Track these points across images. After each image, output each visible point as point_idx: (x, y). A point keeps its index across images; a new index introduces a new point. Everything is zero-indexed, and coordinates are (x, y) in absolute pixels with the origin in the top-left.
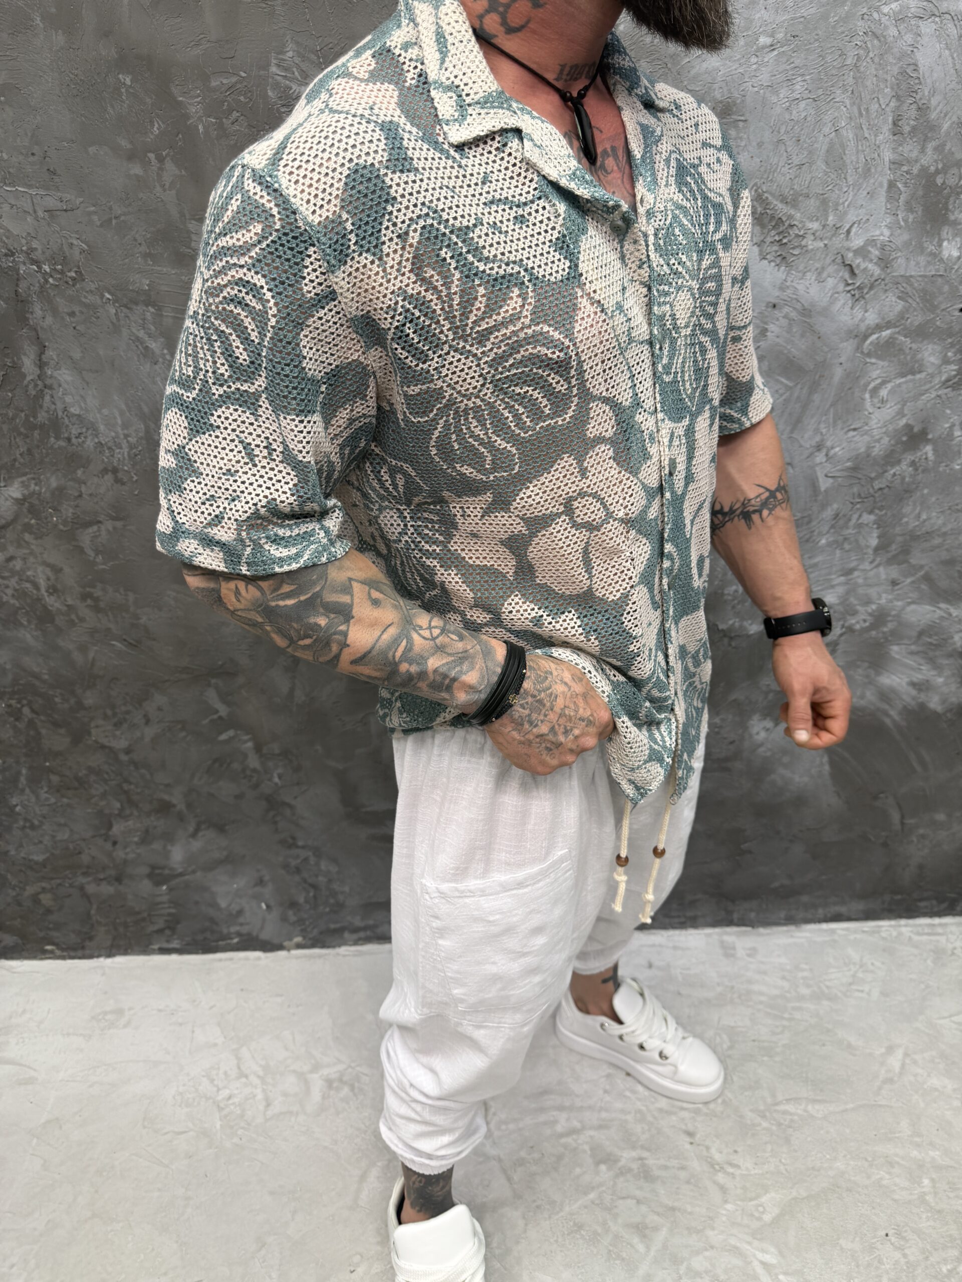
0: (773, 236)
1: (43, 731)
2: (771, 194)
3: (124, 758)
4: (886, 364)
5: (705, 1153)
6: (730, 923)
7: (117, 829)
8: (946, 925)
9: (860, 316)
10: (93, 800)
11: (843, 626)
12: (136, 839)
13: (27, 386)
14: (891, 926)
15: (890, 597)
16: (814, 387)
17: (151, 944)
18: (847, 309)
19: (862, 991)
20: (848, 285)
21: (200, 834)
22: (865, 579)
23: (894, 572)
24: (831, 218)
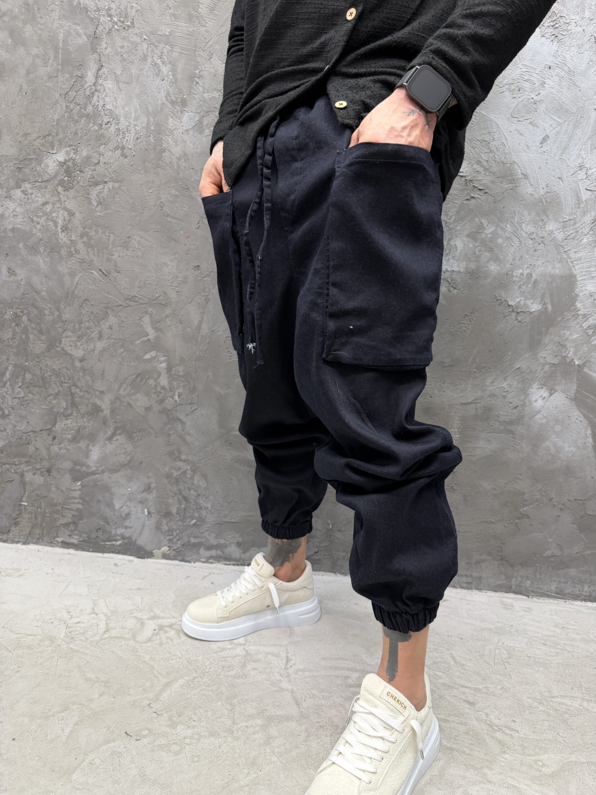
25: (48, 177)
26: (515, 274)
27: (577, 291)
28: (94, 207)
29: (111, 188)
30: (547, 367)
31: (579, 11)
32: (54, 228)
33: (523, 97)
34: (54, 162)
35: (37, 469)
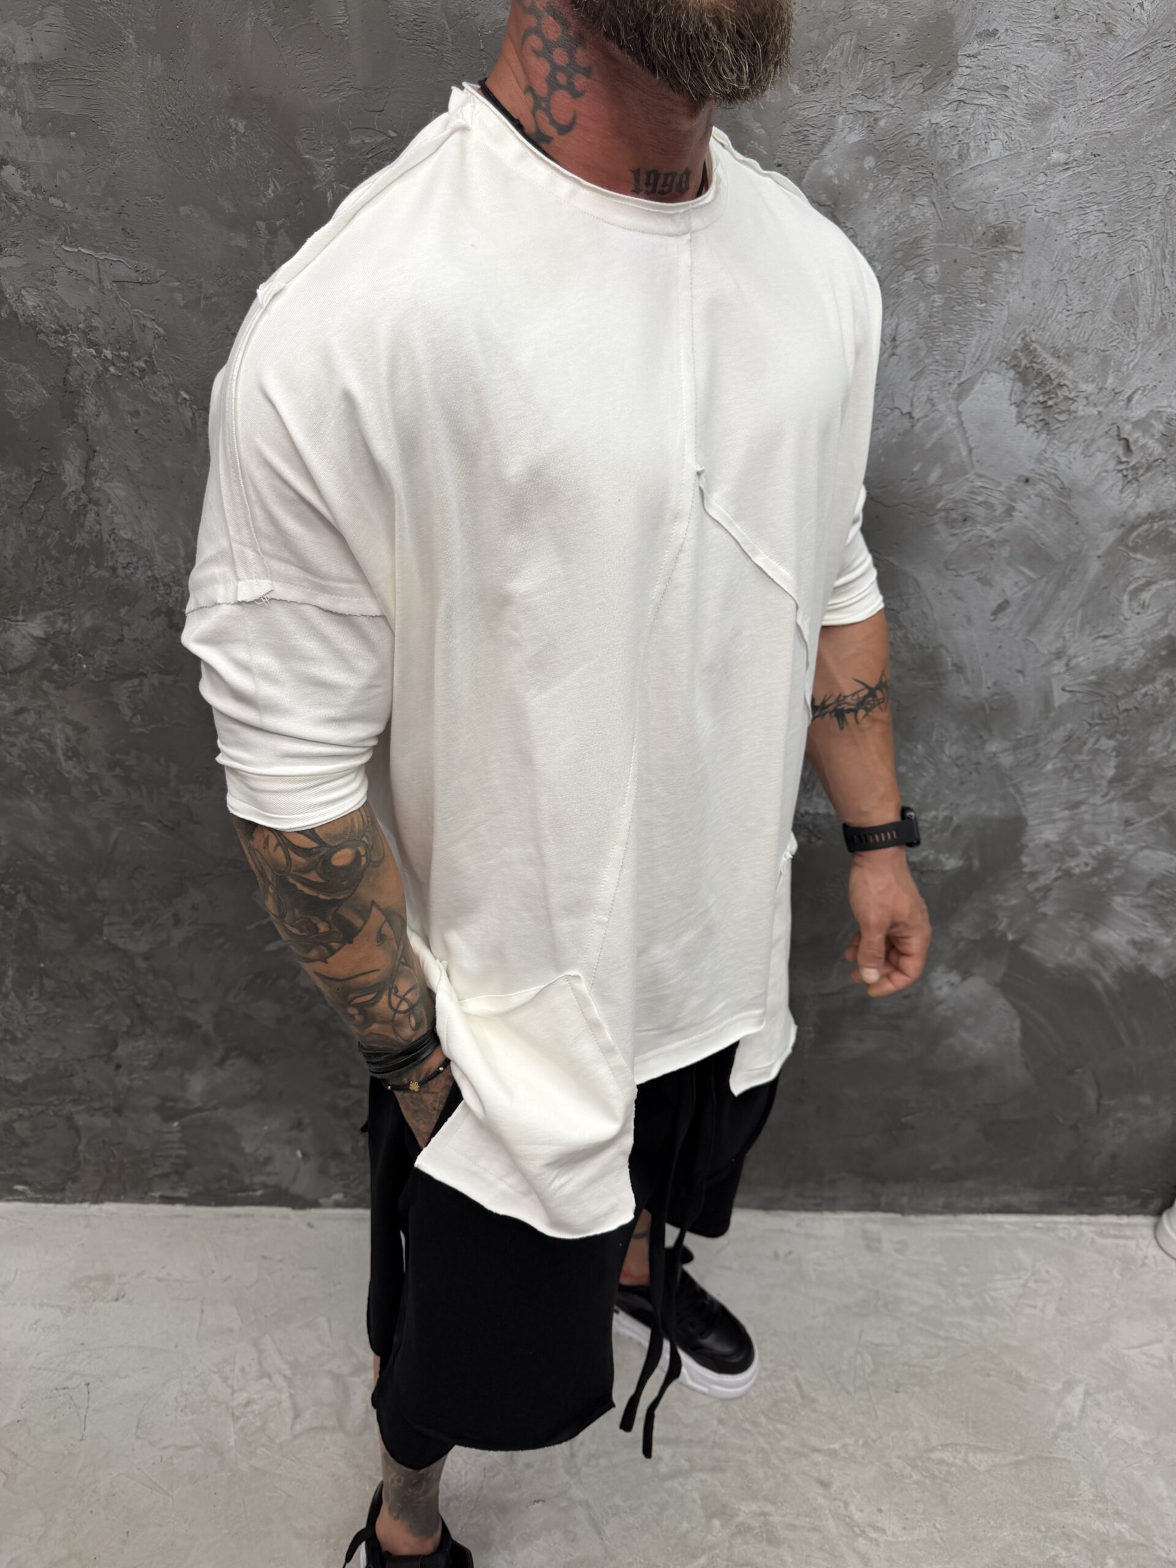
0: (1037, 395)
1: (41, 925)
2: (1040, 344)
3: (141, 964)
4: (1154, 561)
5: (842, 1511)
6: (876, 1208)
7: (123, 1050)
8: (1136, 1225)
9: (1130, 502)
10: (97, 1013)
11: (1059, 869)
12: (146, 1063)
13: (66, 499)
14: (1069, 1223)
15: (1120, 838)
16: (1062, 583)
17: (153, 1191)
18: (1116, 492)
19: (1035, 1307)
20: (1121, 463)
21: (229, 1062)
22: (1094, 815)
23: (1129, 810)
24: (1110, 380)
25: (17, 664)
26: (923, 817)
27: (1024, 840)
28: (127, 719)
29: (156, 684)
30: (961, 945)
31: (1096, 375)
32: (48, 754)
33: (969, 535)
34: (24, 637)
35: (96, 1110)
